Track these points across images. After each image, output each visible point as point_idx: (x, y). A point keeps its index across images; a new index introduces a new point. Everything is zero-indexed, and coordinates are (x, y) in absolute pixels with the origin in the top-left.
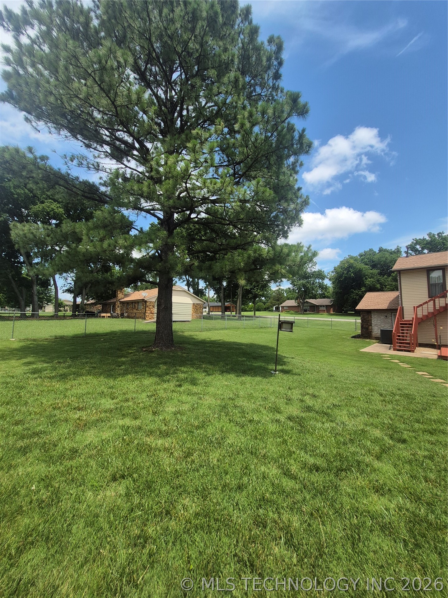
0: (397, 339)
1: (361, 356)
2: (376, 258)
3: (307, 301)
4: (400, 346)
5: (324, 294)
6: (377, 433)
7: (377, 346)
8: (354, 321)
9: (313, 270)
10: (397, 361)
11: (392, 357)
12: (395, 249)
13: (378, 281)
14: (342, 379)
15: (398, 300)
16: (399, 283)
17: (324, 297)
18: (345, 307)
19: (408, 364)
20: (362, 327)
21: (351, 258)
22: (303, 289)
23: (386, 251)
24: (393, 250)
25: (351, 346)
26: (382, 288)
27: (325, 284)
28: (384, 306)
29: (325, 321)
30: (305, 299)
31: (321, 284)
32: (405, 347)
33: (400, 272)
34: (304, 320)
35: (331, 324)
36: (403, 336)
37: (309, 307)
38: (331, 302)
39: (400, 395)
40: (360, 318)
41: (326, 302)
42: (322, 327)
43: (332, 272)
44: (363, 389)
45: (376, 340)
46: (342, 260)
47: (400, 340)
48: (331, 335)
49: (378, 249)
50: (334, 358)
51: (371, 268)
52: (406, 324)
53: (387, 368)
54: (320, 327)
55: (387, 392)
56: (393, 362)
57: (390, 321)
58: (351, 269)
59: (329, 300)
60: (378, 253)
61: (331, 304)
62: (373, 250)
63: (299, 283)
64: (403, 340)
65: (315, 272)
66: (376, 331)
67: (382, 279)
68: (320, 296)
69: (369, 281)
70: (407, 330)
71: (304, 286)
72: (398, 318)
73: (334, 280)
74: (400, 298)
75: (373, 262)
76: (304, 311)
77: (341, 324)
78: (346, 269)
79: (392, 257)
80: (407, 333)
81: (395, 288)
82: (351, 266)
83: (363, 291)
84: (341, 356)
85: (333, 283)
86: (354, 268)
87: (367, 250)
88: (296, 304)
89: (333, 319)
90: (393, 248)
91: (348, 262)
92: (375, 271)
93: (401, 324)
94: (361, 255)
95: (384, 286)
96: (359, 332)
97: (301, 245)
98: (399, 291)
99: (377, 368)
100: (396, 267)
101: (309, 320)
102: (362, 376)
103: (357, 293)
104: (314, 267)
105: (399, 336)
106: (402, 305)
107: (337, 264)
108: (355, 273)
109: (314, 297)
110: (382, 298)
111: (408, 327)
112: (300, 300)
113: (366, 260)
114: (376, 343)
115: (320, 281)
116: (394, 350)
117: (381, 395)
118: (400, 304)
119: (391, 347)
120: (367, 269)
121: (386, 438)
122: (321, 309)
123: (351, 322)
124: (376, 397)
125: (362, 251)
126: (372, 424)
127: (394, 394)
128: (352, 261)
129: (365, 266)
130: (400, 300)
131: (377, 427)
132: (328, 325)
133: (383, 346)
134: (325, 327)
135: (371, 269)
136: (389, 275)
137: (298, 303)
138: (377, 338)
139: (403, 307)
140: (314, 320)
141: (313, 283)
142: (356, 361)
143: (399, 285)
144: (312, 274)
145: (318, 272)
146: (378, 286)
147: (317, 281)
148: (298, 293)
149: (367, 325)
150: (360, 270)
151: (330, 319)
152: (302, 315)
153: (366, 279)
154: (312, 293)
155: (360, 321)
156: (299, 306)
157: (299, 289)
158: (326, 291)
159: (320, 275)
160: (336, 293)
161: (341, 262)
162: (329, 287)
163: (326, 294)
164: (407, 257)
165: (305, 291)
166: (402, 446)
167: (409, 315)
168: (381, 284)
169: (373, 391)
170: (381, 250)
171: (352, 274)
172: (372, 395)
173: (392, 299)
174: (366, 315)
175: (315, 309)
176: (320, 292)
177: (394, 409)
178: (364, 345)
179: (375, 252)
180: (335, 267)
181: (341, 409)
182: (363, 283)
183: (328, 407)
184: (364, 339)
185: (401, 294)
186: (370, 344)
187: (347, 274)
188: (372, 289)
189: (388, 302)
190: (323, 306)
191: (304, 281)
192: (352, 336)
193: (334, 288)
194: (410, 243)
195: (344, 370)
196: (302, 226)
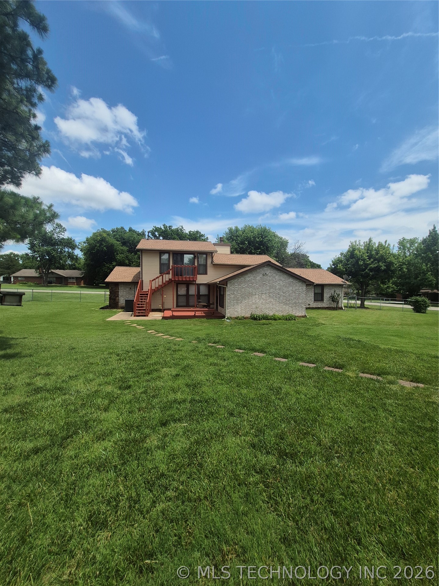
0: (137, 307)
1: (106, 325)
2: (126, 236)
3: (52, 272)
4: (139, 313)
5: (75, 265)
6: (109, 389)
7: (121, 314)
8: (104, 293)
9: (61, 236)
10: (135, 325)
11: (133, 322)
12: (141, 232)
13: (127, 257)
14: (84, 350)
15: (139, 275)
16: (141, 260)
17: (74, 269)
18: (97, 280)
19: (143, 326)
20: (110, 298)
21: (104, 231)
22: (47, 258)
23: (134, 231)
24: (140, 232)
25: (98, 316)
26: (130, 263)
27: (76, 254)
28: (129, 280)
29: (74, 294)
30: (50, 269)
31: (70, 253)
32: (142, 313)
33: (142, 251)
34: (48, 293)
35: (80, 297)
36: (142, 304)
37: (55, 279)
38: (81, 274)
39: (133, 352)
40: (108, 290)
41: (76, 273)
42: (70, 300)
43: (84, 243)
44: (103, 354)
45: (122, 309)
46: (95, 232)
47: (139, 307)
48: (78, 308)
49: (128, 229)
50: (79, 330)
51: (121, 244)
52: (144, 294)
53: (126, 332)
54: (67, 300)
55: (123, 352)
56: (132, 326)
57: (133, 292)
58: (103, 243)
59: (80, 272)
60: (128, 232)
61: (82, 276)
62: (124, 228)
63: (41, 250)
64: (142, 307)
65: (63, 239)
66: (122, 301)
67: (131, 256)
68: (70, 267)
69: (119, 257)
70: (145, 299)
71: (48, 253)
72: (138, 289)
73: (86, 252)
74: (141, 273)
75: (124, 239)
76: (49, 284)
77: (91, 296)
78: (98, 242)
79: (138, 238)
80: (144, 302)
81: (138, 265)
82: (103, 240)
83: (113, 265)
84: (87, 328)
85: (85, 254)
86: (107, 242)
87: (119, 227)
88: (37, 275)
89: (82, 292)
90: (140, 231)
91: (101, 235)
92: (125, 248)
93: (141, 294)
94: (113, 231)
95: (131, 262)
96: (107, 303)
97: (39, 201)
98: (141, 267)
99: (119, 333)
100: (139, 247)
101: (54, 293)
102: (105, 343)
103: (108, 267)
104: (63, 234)
105: (139, 304)
106: (142, 279)
107: (90, 235)
108: (107, 247)
109: (63, 267)
110: (128, 272)
111: (145, 297)
112: (42, 270)
113: (118, 236)
114: (121, 312)
115: (70, 250)
116: (135, 316)
117: (118, 355)
118: (141, 278)
119: (132, 314)
120: (117, 244)
121: (115, 390)
122: (70, 281)
123: (101, 294)
124: (114, 357)
125: (115, 228)
126: (106, 382)
127: (128, 352)
128: (105, 235)
129: (116, 242)
130: (141, 274)
131: (109, 384)
132: (76, 298)
133: (127, 314)
134: (73, 300)
135: (122, 246)
136: (136, 254)
137: (40, 274)
138: (122, 308)
139: (143, 281)
140: (60, 293)
141: (61, 251)
142: (101, 330)
143: (141, 262)
144: (60, 242)
145: (68, 239)
146: (127, 262)
147: (67, 250)
148: (40, 261)
149: (115, 296)
150: (112, 245)
151: (80, 292)
152: (45, 288)
153: (117, 254)
154: (60, 263)
155: (108, 293)
156: (40, 278)
157: (42, 257)
158: (76, 262)
159: (70, 243)
160: (87, 265)
161: (94, 234)
162: (81, 259)
163: (77, 265)
164: (148, 239)
165: (50, 260)
166: (127, 391)
167: (146, 287)
168: (129, 260)
169: (111, 353)
170: (131, 230)
171: (105, 248)
172: (110, 357)
173: (135, 274)
174: (114, 287)
175: (63, 281)
176: (69, 262)
177: (126, 364)
178: (111, 315)
179: (126, 231)
180: (87, 238)
181: (77, 379)
182: (115, 257)
183: (63, 381)
184: (111, 310)
185: (142, 270)
186: (115, 313)
187: (99, 247)
188: (122, 264)
189: (133, 276)
190: (73, 278)
191: (49, 248)
192: (100, 307)
193: (86, 260)
194: (151, 229)
195: (87, 341)
196: (40, 176)
